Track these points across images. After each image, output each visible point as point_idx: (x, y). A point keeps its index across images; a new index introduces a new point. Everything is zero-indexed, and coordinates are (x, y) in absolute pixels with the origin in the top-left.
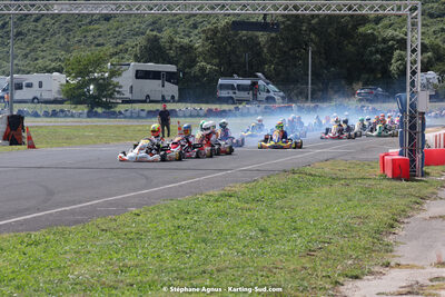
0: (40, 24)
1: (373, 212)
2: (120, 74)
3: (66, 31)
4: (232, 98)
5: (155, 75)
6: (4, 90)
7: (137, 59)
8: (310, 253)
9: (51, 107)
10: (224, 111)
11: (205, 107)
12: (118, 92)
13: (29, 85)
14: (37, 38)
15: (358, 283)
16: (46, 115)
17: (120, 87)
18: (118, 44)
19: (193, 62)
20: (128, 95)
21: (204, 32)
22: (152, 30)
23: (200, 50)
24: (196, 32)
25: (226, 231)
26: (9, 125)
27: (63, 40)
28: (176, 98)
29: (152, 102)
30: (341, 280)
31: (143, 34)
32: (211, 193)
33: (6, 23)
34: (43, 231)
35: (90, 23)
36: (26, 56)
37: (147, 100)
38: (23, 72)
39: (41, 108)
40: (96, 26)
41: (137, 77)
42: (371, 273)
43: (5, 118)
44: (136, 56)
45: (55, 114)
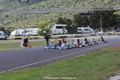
0: (31, 15)
1: (118, 60)
2: (52, 28)
3: (38, 17)
4: (81, 32)
5: (61, 27)
6: (22, 33)
7: (56, 23)
8: (102, 70)
9: (35, 37)
10: (79, 36)
11: (74, 35)
12: (52, 32)
13: (29, 31)
14: (30, 19)
15: (114, 77)
16: (34, 39)
17: (52, 31)
18: (51, 19)
19: (71, 24)
20: (54, 33)
21: (73, 15)
22: (60, 16)
23: (73, 20)
24: (71, 16)
25: (81, 66)
26: (24, 42)
27: (37, 19)
28: (67, 33)
29: (60, 34)
30: (109, 76)
31: (57, 17)
32: (77, 57)
33: (22, 15)
34: (35, 68)
35: (44, 14)
36: (27, 24)
37: (59, 34)
38: (27, 28)
39: (32, 37)
40: (45, 15)
41: (56, 28)
42: (117, 75)
43: (23, 40)
44: (56, 22)
45: (36, 38)
